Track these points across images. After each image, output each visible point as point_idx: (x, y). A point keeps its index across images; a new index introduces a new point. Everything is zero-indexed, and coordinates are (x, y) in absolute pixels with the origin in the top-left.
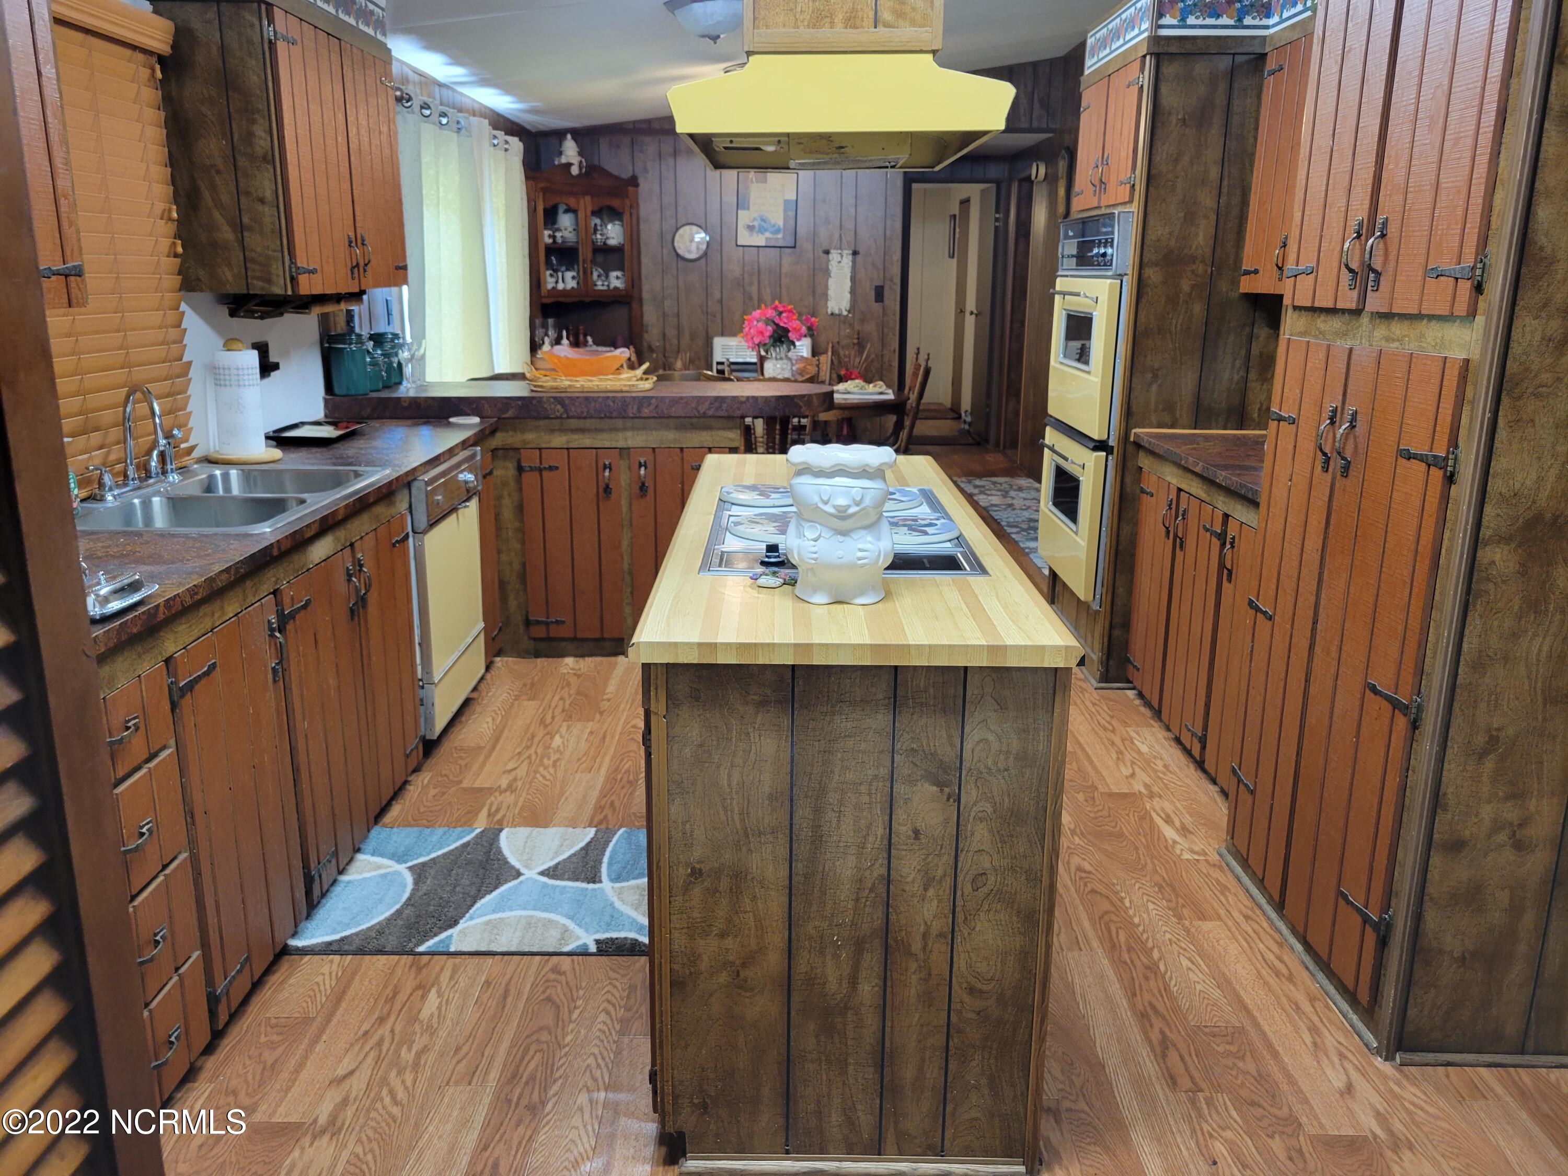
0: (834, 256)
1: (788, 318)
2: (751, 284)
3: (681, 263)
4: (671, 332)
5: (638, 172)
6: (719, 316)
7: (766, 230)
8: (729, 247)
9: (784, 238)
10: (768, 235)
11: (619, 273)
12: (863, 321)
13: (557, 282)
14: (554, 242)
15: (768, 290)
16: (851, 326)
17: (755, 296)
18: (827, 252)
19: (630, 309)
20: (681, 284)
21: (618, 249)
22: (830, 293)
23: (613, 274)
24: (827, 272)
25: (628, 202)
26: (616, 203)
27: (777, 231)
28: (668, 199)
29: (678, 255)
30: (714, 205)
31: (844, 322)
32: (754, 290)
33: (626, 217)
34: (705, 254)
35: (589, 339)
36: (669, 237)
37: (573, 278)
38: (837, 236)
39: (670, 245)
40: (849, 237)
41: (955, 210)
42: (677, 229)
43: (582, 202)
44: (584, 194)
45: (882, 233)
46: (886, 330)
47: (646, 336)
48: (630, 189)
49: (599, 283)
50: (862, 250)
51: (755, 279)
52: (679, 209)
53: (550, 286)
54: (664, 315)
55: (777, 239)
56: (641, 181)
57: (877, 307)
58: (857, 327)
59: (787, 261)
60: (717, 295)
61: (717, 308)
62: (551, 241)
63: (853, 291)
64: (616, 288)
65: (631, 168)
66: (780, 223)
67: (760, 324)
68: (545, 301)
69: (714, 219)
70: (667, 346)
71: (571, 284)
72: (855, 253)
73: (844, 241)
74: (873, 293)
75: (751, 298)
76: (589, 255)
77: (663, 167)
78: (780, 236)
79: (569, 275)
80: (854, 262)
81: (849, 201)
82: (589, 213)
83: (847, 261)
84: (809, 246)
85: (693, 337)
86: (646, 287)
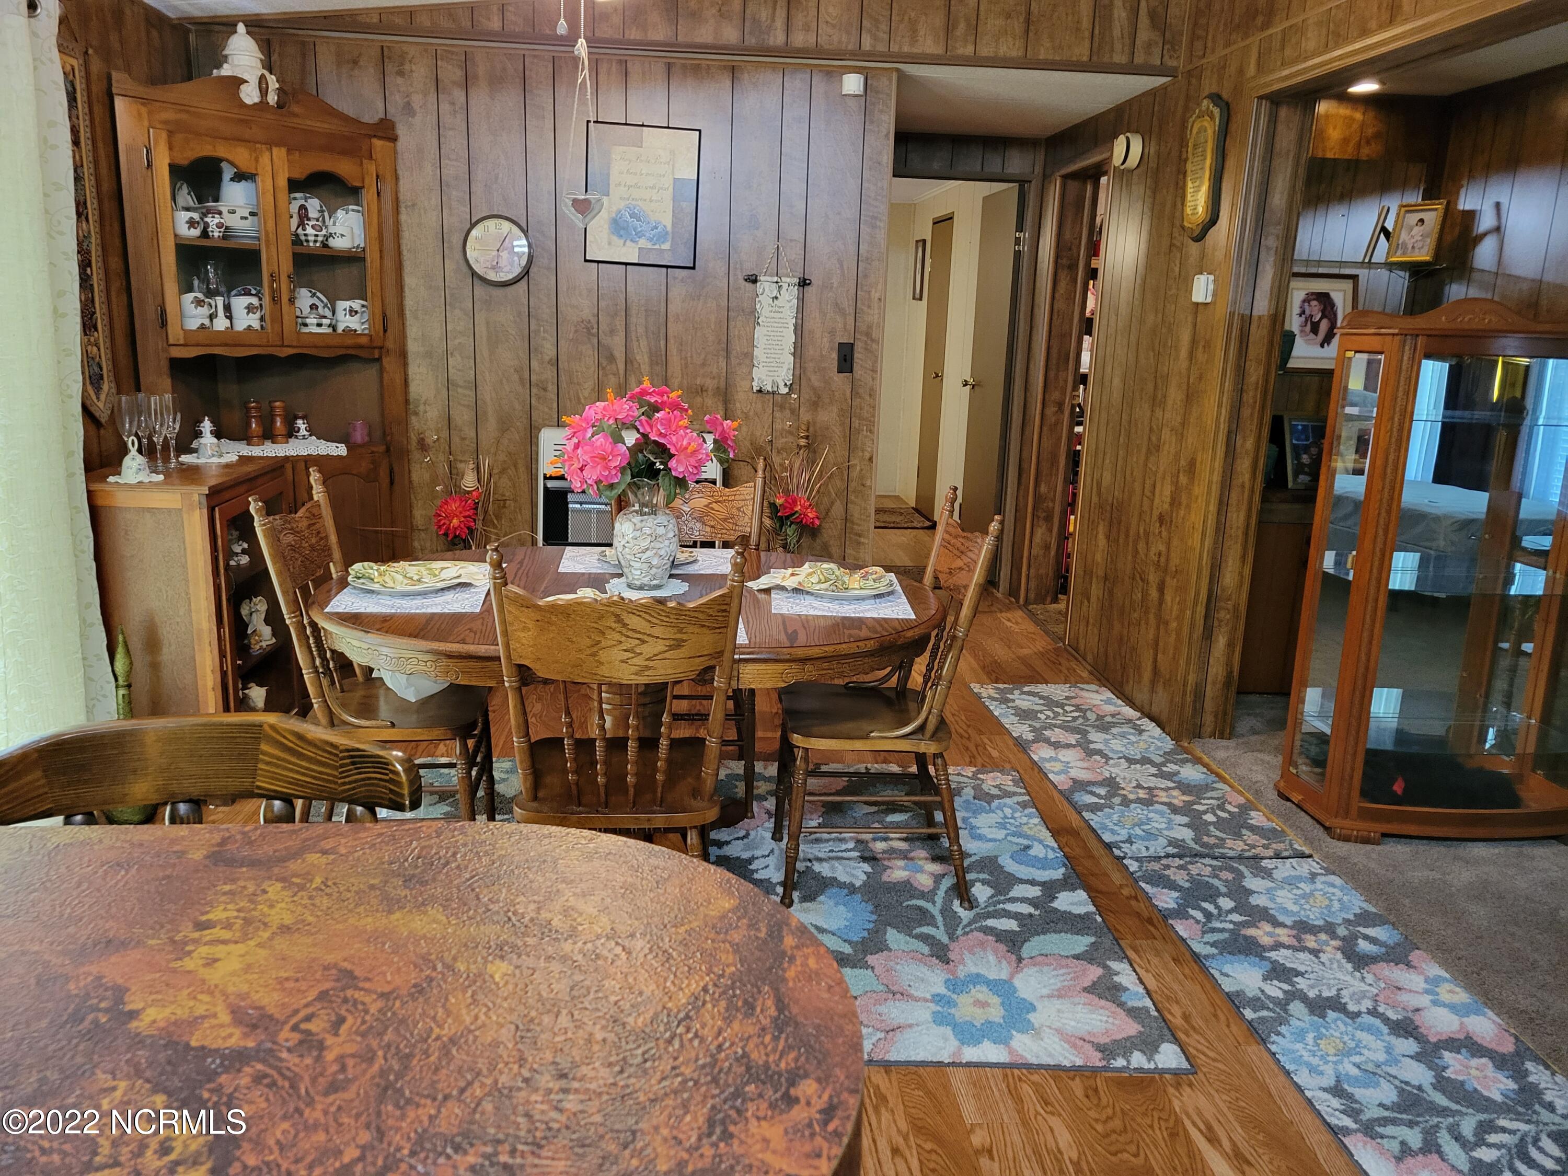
0: (766, 286)
1: (667, 423)
2: (612, 332)
3: (480, 290)
4: (463, 416)
5: (394, 113)
6: (552, 388)
7: (640, 235)
8: (571, 263)
9: (673, 250)
10: (643, 243)
11: (356, 304)
12: (815, 405)
13: (212, 317)
14: (205, 234)
15: (643, 343)
16: (795, 412)
17: (619, 355)
18: (753, 280)
19: (381, 371)
20: (481, 329)
21: (353, 258)
22: (759, 353)
23: (343, 305)
24: (752, 316)
25: (371, 168)
26: (344, 168)
27: (662, 237)
28: (454, 168)
29: (474, 274)
30: (542, 186)
31: (782, 407)
32: (617, 343)
33: (369, 195)
34: (526, 273)
35: (300, 424)
36: (457, 240)
37: (250, 309)
38: (771, 249)
39: (458, 255)
40: (793, 253)
41: (926, 233)
42: (473, 225)
43: (265, 159)
44: (271, 144)
45: (853, 249)
46: (856, 423)
47: (414, 420)
48: (377, 143)
49: (312, 320)
50: (815, 277)
51: (620, 323)
52: (477, 188)
53: (193, 324)
54: (449, 384)
55: (661, 251)
56: (401, 131)
57: (840, 381)
58: (805, 416)
59: (678, 292)
60: (549, 350)
61: (550, 373)
62: (195, 232)
63: (799, 351)
64: (349, 332)
65: (380, 105)
66: (667, 221)
67: (599, 440)
68: (177, 353)
69: (542, 211)
70: (456, 440)
71: (245, 320)
72: (804, 283)
73: (783, 260)
74: (835, 355)
75: (612, 358)
76: (286, 266)
77: (445, 107)
78: (666, 246)
79: (240, 303)
80: (801, 300)
81: (794, 186)
82: (283, 183)
83: (789, 296)
84: (721, 269)
85: (505, 425)
86: (413, 330)
